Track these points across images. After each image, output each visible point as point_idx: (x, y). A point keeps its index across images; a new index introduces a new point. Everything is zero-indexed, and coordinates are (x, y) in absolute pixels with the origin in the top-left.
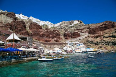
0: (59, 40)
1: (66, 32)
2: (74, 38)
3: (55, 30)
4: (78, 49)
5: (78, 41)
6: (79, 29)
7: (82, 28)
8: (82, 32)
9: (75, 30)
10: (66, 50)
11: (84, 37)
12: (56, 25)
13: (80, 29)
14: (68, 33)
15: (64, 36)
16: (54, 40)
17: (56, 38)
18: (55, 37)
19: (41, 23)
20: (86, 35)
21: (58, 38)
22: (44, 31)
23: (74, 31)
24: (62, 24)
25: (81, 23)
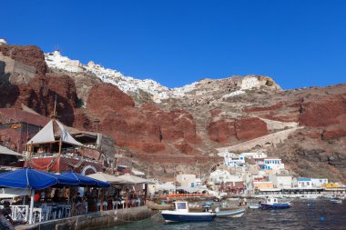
0: (192, 145)
1: (216, 119)
2: (247, 138)
3: (179, 111)
4: (266, 178)
5: (261, 150)
6: (261, 106)
7: (273, 103)
8: (274, 119)
9: (246, 110)
10: (218, 180)
11: (283, 135)
12: (179, 93)
13: (266, 105)
14: (222, 121)
15: (210, 134)
16: (177, 146)
17: (182, 140)
18: (180, 134)
19: (128, 85)
20: (288, 131)
21: (189, 139)
23: (245, 114)
24: (199, 87)
25: (267, 84)
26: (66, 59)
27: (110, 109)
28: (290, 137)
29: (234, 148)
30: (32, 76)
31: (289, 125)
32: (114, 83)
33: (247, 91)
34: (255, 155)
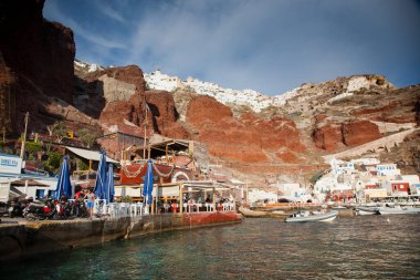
0: (295, 153)
1: (321, 125)
2: (357, 143)
3: (280, 119)
5: (373, 155)
6: (371, 108)
7: (385, 103)
8: (387, 121)
9: (355, 113)
10: (325, 188)
11: (398, 138)
13: (378, 107)
14: (328, 126)
15: (314, 141)
16: (279, 155)
17: (284, 148)
18: (282, 142)
19: (226, 97)
20: (404, 134)
21: (293, 147)
22: (238, 124)
23: (353, 118)
24: (301, 93)
25: (377, 83)
26: (166, 76)
27: (208, 120)
28: (406, 140)
29: (342, 154)
30: (133, 92)
31: (405, 126)
32: (211, 95)
33: (355, 92)
34: (366, 161)
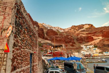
0: (74, 45)
2: (88, 42)
3: (69, 35)
5: (93, 45)
6: (91, 33)
8: (95, 36)
14: (81, 37)
15: (77, 41)
17: (71, 43)
20: (100, 39)
23: (87, 35)
25: (91, 26)
28: (100, 41)
29: (85, 45)
33: (86, 28)
